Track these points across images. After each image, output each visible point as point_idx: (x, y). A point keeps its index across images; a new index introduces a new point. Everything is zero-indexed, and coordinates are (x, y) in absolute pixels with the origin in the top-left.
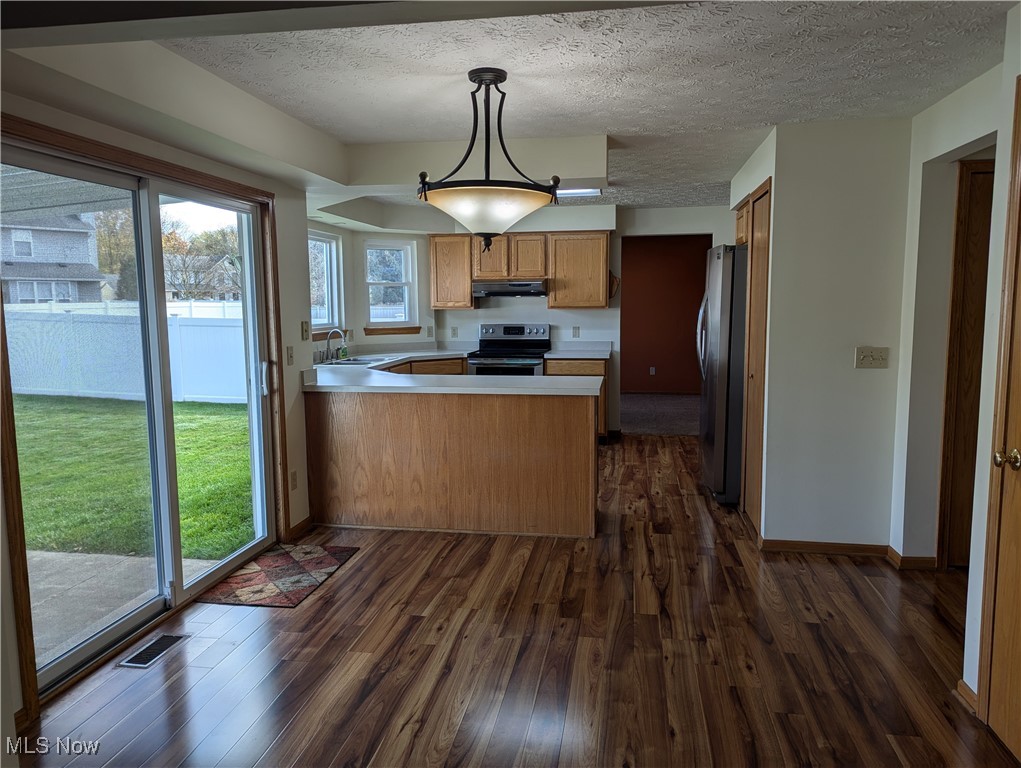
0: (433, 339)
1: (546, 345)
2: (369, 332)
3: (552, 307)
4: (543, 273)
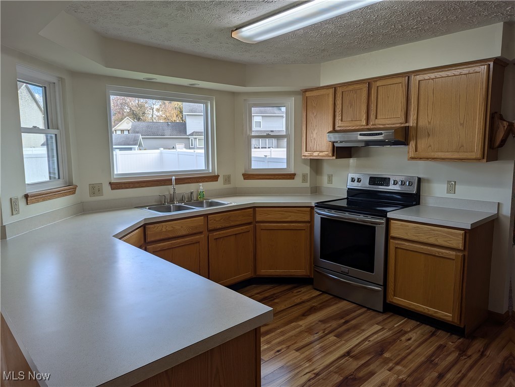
0: (307, 185)
1: (411, 200)
2: (247, 176)
3: (412, 158)
4: (403, 120)
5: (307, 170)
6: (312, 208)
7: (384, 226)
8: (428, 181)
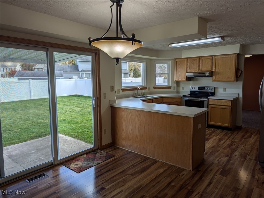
0: (175, 90)
1: (213, 94)
2: (155, 88)
3: (214, 81)
4: (211, 69)
5: (175, 85)
6: (181, 97)
7: (207, 101)
8: (217, 88)
